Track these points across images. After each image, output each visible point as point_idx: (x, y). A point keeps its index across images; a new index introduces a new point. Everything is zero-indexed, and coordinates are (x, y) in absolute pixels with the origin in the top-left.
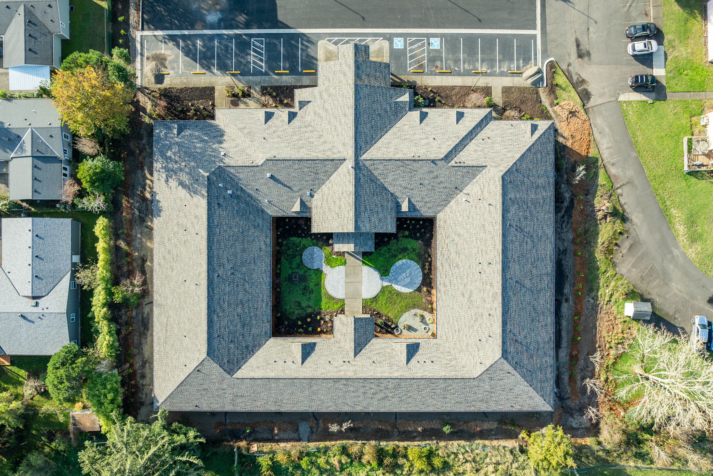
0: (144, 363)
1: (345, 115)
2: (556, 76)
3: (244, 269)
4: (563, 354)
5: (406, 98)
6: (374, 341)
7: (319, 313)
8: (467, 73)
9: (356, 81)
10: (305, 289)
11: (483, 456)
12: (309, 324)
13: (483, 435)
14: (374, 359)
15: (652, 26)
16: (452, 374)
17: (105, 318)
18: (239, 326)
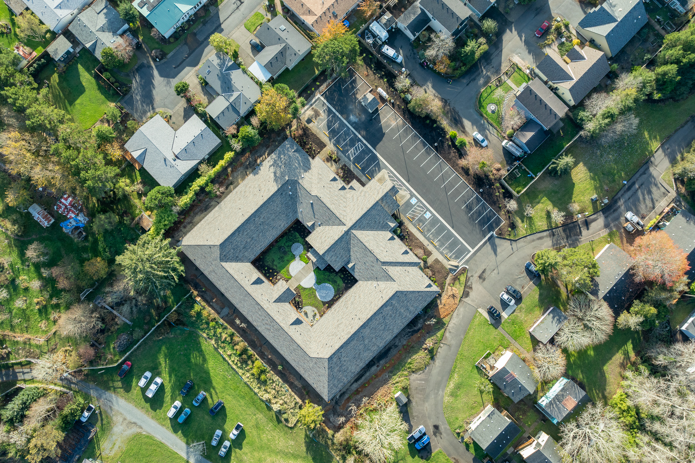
0: (191, 222)
1: (362, 209)
2: (462, 276)
3: (266, 227)
4: (355, 386)
5: (392, 225)
6: (287, 304)
7: (278, 273)
8: (428, 239)
9: (379, 200)
10: (282, 257)
11: (283, 393)
12: (269, 272)
13: (291, 385)
14: (280, 310)
15: (519, 294)
16: (303, 346)
17: (195, 191)
18: (242, 246)
